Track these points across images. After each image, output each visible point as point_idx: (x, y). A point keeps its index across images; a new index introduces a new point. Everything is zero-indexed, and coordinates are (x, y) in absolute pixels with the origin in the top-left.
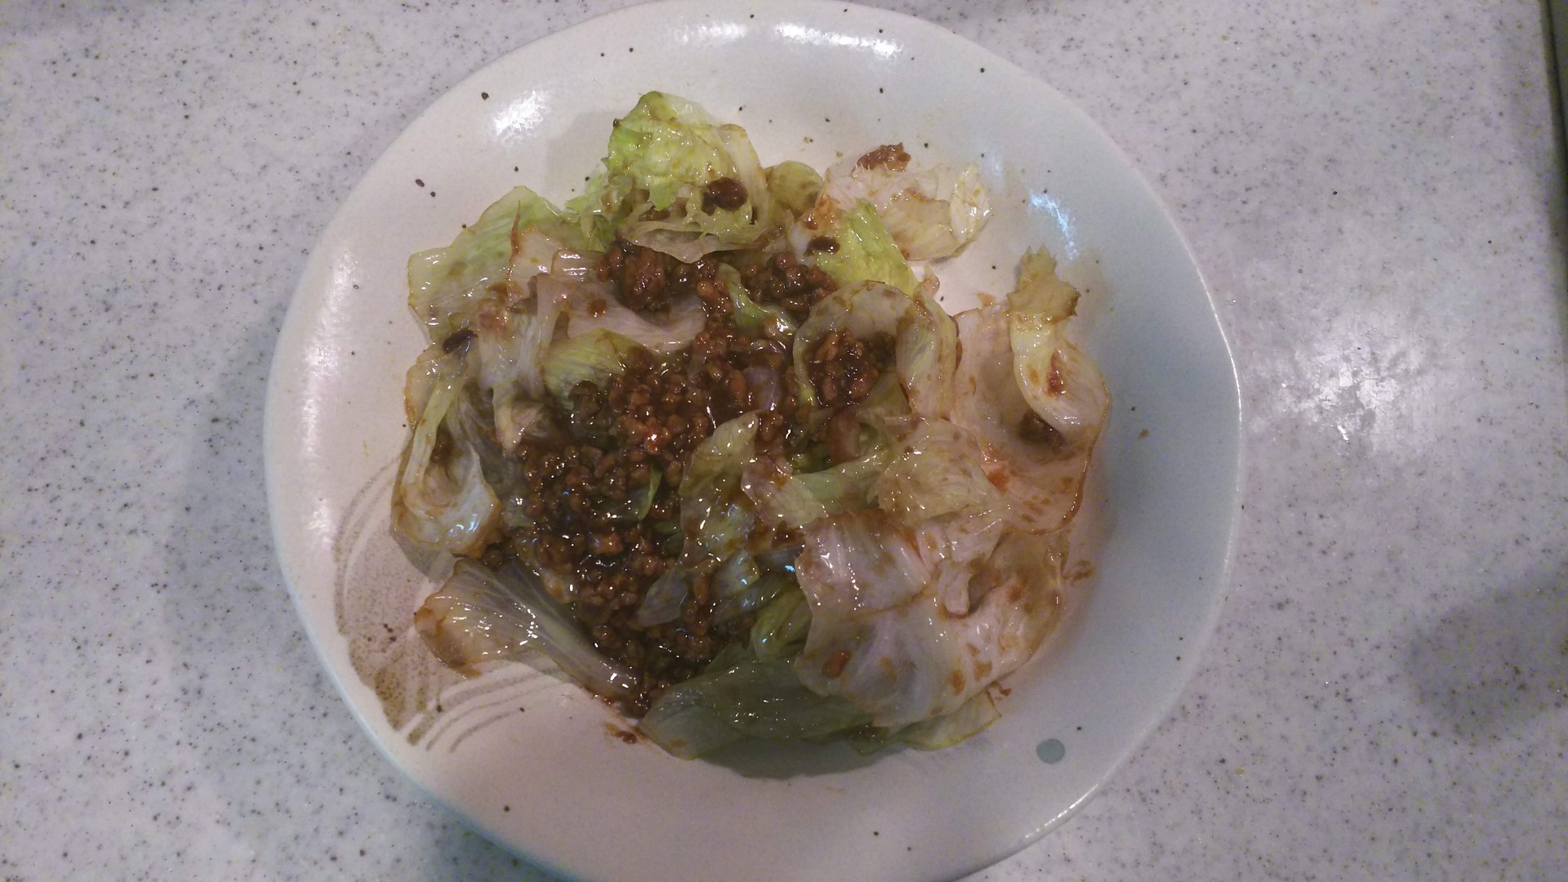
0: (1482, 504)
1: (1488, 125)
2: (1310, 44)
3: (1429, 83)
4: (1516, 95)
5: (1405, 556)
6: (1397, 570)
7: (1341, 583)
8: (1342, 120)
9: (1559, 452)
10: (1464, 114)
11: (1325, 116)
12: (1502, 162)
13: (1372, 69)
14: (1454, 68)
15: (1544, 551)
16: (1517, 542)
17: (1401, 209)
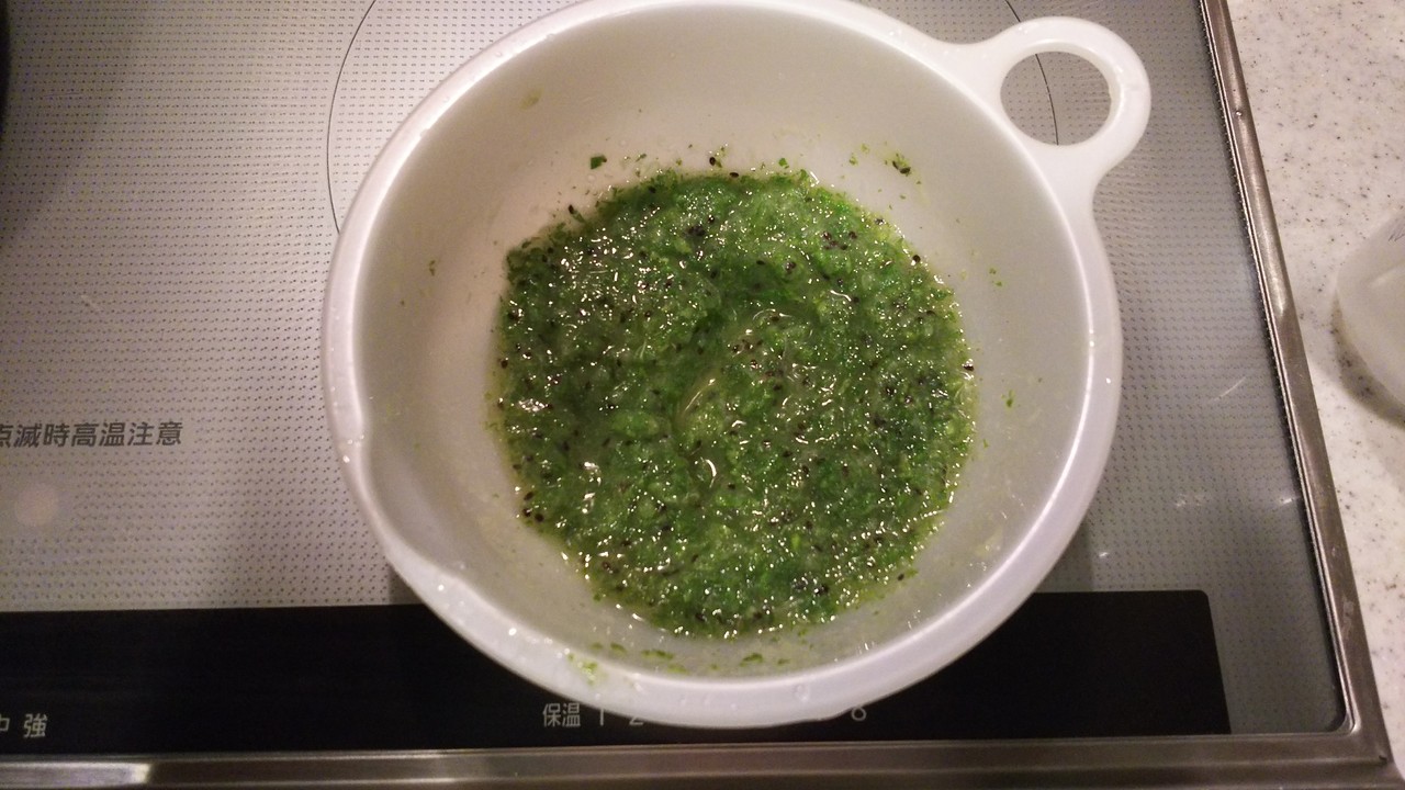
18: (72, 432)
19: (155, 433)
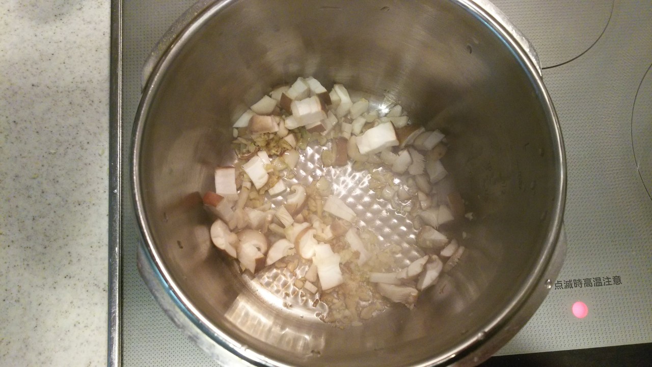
0: (63, 312)
1: (82, 149)
2: (13, 125)
3: (60, 135)
4: (95, 133)
5: (30, 339)
6: (26, 346)
7: (4, 355)
8: (23, 157)
9: (96, 285)
10: (73, 146)
11: (16, 157)
12: (86, 164)
13: (37, 132)
14: (71, 126)
15: (85, 327)
16: (75, 325)
17: (43, 192)
18: (583, 282)
19: (612, 280)
